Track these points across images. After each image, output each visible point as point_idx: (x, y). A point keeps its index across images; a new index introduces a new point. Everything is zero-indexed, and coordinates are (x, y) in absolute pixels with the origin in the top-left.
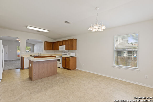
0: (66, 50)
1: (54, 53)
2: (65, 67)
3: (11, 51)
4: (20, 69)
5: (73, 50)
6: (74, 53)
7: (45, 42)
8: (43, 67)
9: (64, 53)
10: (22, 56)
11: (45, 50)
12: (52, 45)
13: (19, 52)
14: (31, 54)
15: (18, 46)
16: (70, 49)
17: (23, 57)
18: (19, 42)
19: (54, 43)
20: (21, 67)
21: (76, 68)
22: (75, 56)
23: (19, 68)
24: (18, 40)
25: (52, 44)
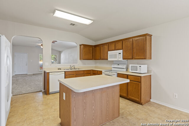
0: (123, 59)
1: (94, 65)
2: (125, 95)
3: (31, 61)
4: (43, 93)
5: (145, 59)
6: (146, 66)
7: (80, 45)
8: (93, 101)
9: (116, 66)
10: (45, 70)
11: (80, 59)
12: (92, 50)
13: (41, 62)
14: (60, 67)
15: (40, 55)
16: (136, 58)
17: (47, 72)
18: (42, 47)
19: (95, 46)
20: (44, 89)
21: (151, 99)
22: (148, 73)
23: (41, 91)
24: (40, 44)
25: (91, 48)
